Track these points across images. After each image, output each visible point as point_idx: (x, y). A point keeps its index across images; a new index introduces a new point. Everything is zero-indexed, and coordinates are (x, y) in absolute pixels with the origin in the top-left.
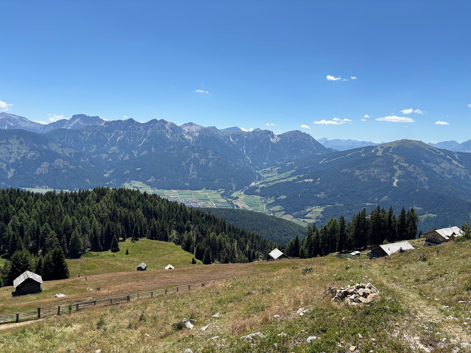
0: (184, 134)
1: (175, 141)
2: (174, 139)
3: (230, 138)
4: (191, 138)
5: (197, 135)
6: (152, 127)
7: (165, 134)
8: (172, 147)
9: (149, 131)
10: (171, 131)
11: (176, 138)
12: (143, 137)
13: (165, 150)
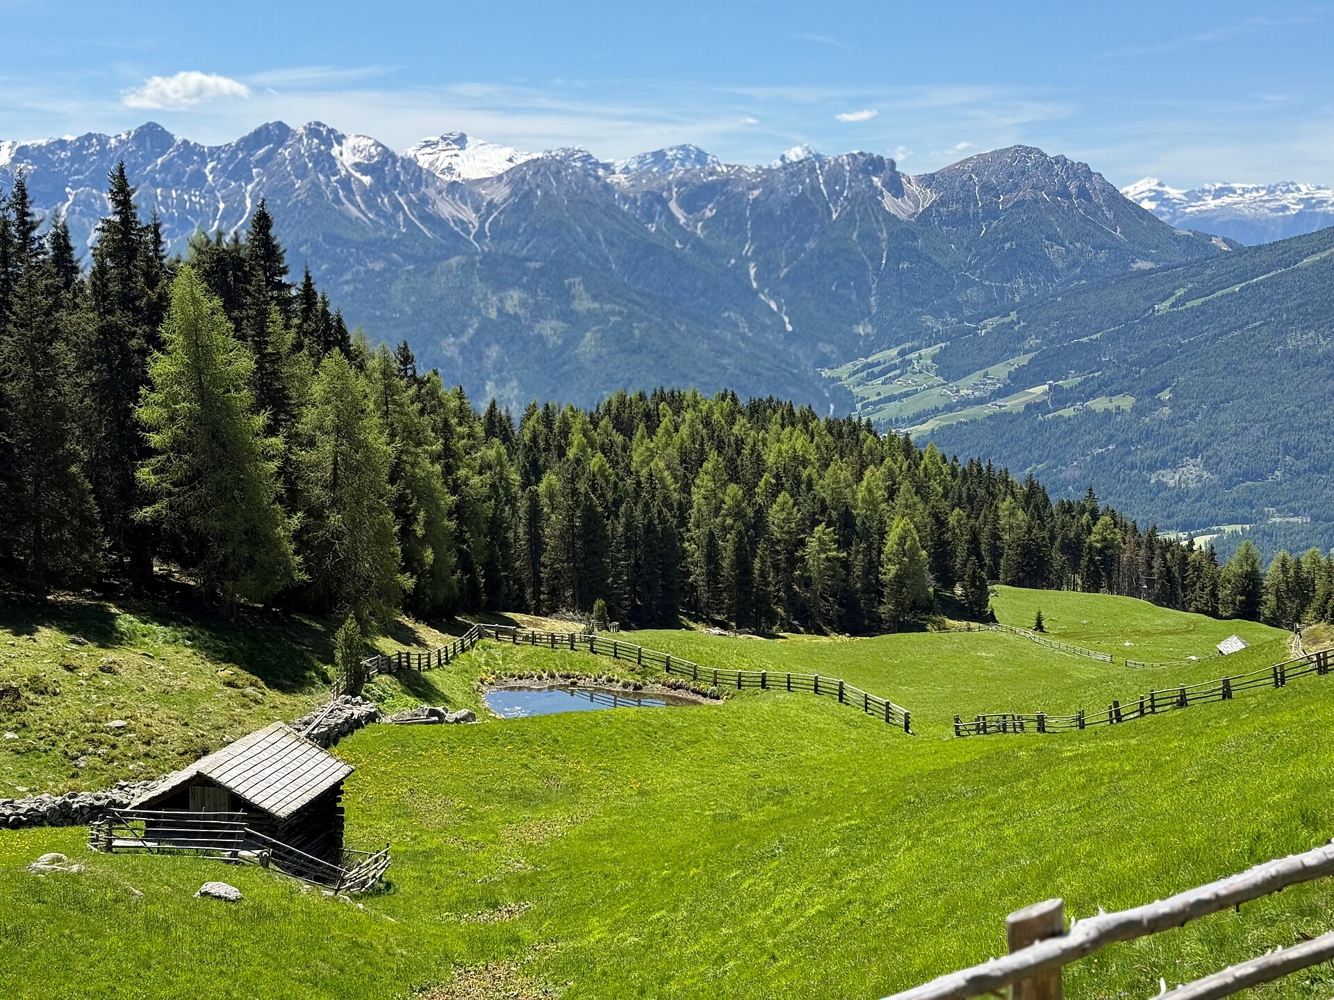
0: (431, 192)
1: (391, 232)
2: (382, 222)
3: (673, 205)
4: (469, 215)
5: (498, 199)
6: (261, 163)
7: (337, 200)
8: (378, 266)
9: (249, 187)
10: (367, 180)
11: (393, 216)
12: (223, 218)
13: (347, 282)
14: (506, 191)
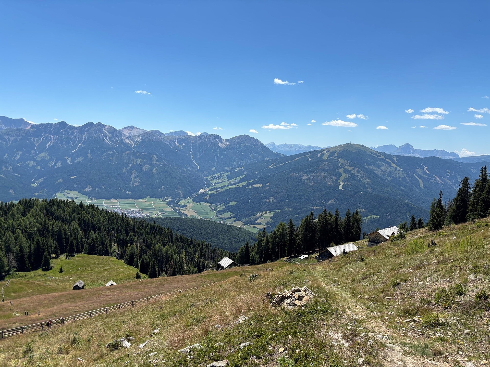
0: (124, 138)
1: (115, 146)
2: (113, 143)
3: (176, 143)
4: (132, 143)
5: (138, 140)
6: (87, 131)
7: (103, 139)
8: (111, 153)
9: (84, 136)
10: (110, 135)
11: (115, 143)
12: (78, 142)
13: (103, 156)
14: (140, 138)
